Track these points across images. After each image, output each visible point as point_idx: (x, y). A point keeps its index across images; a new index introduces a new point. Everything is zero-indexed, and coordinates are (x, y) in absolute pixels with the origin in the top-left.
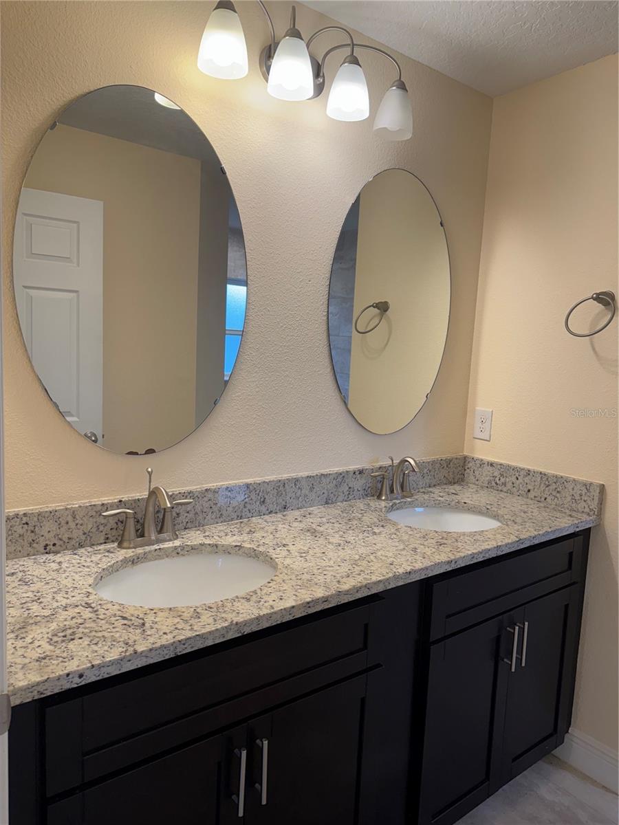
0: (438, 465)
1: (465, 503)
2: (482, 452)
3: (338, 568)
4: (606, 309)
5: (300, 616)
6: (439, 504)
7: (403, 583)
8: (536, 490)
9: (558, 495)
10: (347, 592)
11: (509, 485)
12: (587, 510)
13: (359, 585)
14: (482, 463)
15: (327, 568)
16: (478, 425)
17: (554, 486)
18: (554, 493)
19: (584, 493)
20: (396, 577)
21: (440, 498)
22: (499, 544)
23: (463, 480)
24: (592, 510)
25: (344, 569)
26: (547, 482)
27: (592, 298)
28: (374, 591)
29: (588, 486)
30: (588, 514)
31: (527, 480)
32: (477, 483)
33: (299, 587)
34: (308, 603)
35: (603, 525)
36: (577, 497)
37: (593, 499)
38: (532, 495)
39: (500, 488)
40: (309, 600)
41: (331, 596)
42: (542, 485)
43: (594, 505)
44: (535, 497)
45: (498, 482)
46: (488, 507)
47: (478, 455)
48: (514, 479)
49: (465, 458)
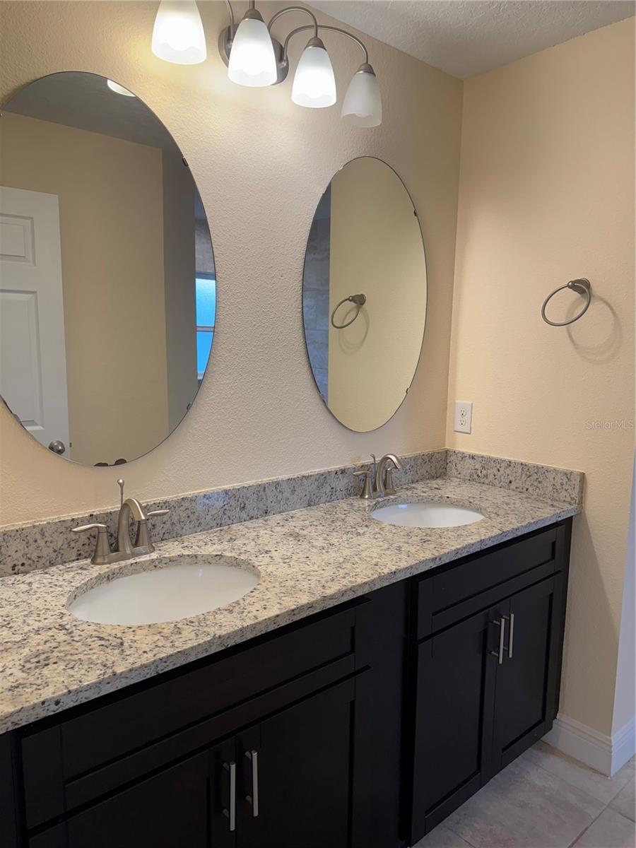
0: (420, 460)
1: (448, 497)
2: (462, 445)
3: (323, 572)
4: (582, 297)
5: (285, 624)
6: (422, 499)
7: (388, 584)
8: (517, 481)
9: (539, 485)
10: (332, 597)
11: (491, 477)
12: (568, 499)
13: (344, 588)
14: (463, 456)
15: (312, 573)
16: (459, 417)
17: (535, 477)
18: (536, 484)
19: (565, 483)
20: (381, 578)
21: (424, 494)
22: (483, 538)
23: (445, 474)
24: (572, 499)
25: (329, 572)
26: (528, 473)
27: (568, 286)
28: (359, 594)
29: (568, 475)
30: (570, 503)
31: (508, 471)
32: (459, 476)
33: (283, 595)
34: (293, 610)
35: (585, 514)
36: (558, 487)
37: (574, 488)
38: (513, 485)
39: (482, 481)
40: (294, 607)
41: (316, 602)
42: (524, 476)
43: (575, 494)
44: (517, 488)
45: (480, 474)
46: (472, 501)
47: (460, 448)
48: (495, 471)
49: (447, 451)
